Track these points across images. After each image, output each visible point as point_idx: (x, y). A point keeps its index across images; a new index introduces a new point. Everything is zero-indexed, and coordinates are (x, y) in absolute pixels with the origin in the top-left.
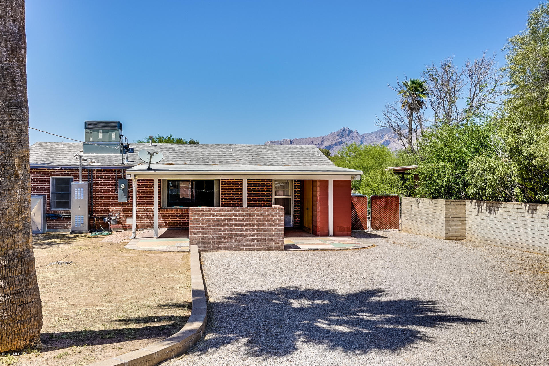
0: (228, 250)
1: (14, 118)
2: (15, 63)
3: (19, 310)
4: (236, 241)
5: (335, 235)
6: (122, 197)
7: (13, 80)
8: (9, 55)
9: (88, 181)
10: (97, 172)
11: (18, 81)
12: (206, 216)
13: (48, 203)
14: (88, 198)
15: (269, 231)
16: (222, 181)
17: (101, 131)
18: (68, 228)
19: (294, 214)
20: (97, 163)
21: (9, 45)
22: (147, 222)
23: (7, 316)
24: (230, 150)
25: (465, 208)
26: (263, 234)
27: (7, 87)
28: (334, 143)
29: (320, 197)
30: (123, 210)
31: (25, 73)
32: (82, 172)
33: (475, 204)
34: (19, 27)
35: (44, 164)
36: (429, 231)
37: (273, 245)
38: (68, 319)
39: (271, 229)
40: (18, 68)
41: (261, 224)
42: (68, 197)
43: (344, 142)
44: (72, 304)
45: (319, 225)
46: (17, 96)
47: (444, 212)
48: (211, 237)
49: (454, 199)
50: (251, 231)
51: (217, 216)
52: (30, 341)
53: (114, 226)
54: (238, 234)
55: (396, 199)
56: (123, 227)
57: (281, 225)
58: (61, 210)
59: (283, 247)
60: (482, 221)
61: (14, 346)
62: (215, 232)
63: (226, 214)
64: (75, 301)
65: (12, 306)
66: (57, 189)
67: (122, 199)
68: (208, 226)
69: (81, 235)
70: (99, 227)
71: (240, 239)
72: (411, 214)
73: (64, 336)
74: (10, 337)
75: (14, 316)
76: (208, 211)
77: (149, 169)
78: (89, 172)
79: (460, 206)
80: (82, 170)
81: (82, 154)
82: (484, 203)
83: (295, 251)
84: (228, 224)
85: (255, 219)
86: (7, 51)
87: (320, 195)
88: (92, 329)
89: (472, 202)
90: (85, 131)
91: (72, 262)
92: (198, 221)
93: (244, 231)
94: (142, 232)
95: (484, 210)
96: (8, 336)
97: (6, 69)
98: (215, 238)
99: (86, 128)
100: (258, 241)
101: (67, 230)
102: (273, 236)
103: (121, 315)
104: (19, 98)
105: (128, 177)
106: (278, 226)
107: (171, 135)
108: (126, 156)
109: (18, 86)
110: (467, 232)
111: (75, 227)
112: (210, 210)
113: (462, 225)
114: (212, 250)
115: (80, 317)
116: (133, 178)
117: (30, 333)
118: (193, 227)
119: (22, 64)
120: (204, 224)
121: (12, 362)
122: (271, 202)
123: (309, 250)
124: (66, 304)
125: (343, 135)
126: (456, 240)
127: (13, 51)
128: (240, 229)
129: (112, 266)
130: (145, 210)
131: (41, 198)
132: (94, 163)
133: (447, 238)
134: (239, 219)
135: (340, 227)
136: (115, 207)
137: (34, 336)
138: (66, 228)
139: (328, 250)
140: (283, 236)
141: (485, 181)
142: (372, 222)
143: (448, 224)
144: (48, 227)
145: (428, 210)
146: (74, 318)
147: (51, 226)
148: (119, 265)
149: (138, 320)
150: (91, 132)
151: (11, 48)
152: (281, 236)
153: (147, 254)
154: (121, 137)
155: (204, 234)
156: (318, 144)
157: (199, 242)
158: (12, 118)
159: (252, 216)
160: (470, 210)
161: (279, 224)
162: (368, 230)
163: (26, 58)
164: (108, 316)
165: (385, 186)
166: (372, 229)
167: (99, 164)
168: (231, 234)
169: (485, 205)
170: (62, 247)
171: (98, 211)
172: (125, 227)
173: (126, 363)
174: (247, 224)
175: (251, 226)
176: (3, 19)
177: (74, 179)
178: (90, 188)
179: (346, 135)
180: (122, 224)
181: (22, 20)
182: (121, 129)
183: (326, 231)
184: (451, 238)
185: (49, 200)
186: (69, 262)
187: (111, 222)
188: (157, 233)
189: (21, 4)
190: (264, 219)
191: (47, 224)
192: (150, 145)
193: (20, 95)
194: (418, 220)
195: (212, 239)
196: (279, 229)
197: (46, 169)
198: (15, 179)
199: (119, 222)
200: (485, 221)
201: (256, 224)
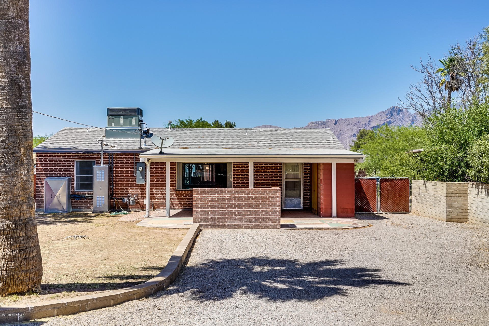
0: (228, 228)
1: (20, 117)
2: (21, 75)
3: (23, 262)
4: (235, 219)
5: (338, 216)
6: (140, 179)
7: (19, 88)
8: (16, 69)
9: (109, 164)
10: (117, 156)
11: (23, 89)
12: (208, 196)
13: (73, 184)
14: (109, 180)
15: (266, 211)
16: (234, 164)
17: (122, 117)
18: (90, 208)
19: (304, 196)
20: (117, 147)
21: (17, 62)
22: (163, 203)
23: (14, 266)
24: (244, 134)
25: (467, 190)
26: (260, 213)
27: (15, 94)
28: (382, 123)
29: (324, 180)
30: (141, 191)
31: (30, 82)
32: (103, 156)
33: (476, 186)
34: (24, 48)
35: (69, 149)
36: (434, 214)
37: (270, 224)
38: (67, 275)
39: (268, 208)
40: (24, 79)
41: (259, 204)
42: (91, 179)
43: (393, 122)
44: (74, 266)
45: (322, 206)
46: (22, 101)
47: (445, 195)
48: (212, 216)
49: (458, 181)
50: (249, 211)
51: (217, 197)
52: (32, 286)
53: (133, 206)
54: (238, 213)
55: (406, 182)
56: (141, 207)
57: (278, 205)
58: (85, 191)
59: (279, 226)
60: (481, 203)
61: (20, 289)
62: (216, 211)
63: (226, 194)
64: (77, 264)
65: (18, 259)
66: (82, 172)
67: (140, 181)
68: (210, 206)
69: (101, 215)
70: (118, 207)
71: (239, 218)
72: (419, 196)
73: (60, 286)
74: (17, 282)
75: (19, 267)
76: (210, 192)
77: (161, 153)
78: (110, 156)
79: (462, 189)
80: (103, 154)
81: (104, 138)
82: (483, 186)
83: (291, 229)
84: (228, 204)
85: (253, 199)
86: (15, 66)
87: (324, 178)
88: (84, 282)
89: (473, 184)
90: (107, 117)
91: (86, 236)
92: (201, 201)
93: (243, 211)
94: (158, 212)
95: (483, 193)
96: (15, 281)
97: (14, 81)
98: (216, 217)
99: (108, 115)
100: (256, 220)
101: (89, 210)
102: (270, 215)
103: (109, 274)
104: (25, 102)
105: (142, 160)
106: (275, 206)
107: (201, 118)
108: (144, 141)
109: (24, 92)
110: (470, 214)
111: (96, 207)
112: (212, 190)
113: (464, 208)
114: (214, 227)
115: (77, 274)
116: (146, 162)
117: (32, 280)
118: (196, 206)
119: (27, 76)
120: (206, 204)
121: (17, 300)
122: (282, 184)
123: (304, 229)
124: (69, 266)
125: (392, 115)
126: (457, 222)
127: (19, 66)
128: (240, 208)
129: (118, 239)
130: (161, 191)
131: (66, 180)
132: (115, 147)
133: (449, 220)
134: (239, 199)
135: (343, 208)
136: (134, 188)
137: (35, 283)
138: (89, 208)
139: (322, 229)
140: (279, 216)
141: (482, 164)
142: (381, 205)
143: (449, 206)
144: (73, 207)
145: (433, 193)
146: (73, 275)
147: (75, 206)
148: (125, 238)
149: (122, 278)
150: (113, 117)
151: (18, 64)
152: (277, 215)
153: (154, 231)
154: (141, 122)
155: (206, 213)
156: (365, 124)
157: (202, 220)
158: (19, 118)
159: (250, 197)
160: (472, 192)
161: (275, 204)
162: (377, 212)
163: (30, 71)
164: (100, 274)
165: (405, 169)
166: (381, 212)
167: (119, 148)
168: (231, 213)
169: (484, 187)
170: (81, 224)
171: (118, 192)
172: (143, 208)
173: (95, 299)
174: (246, 204)
175: (249, 206)
176: (12, 42)
177: (96, 162)
178: (110, 171)
179: (395, 114)
180: (140, 205)
181: (27, 42)
182: (142, 115)
183: (329, 212)
184: (453, 220)
185: (74, 182)
186: (83, 236)
187: (129, 203)
188: (169, 213)
189: (26, 29)
190: (262, 199)
191: (72, 204)
192: (169, 130)
193: (25, 99)
194: (425, 203)
195: (213, 218)
196: (275, 208)
197: (70, 154)
198: (21, 164)
199: (138, 203)
200: (484, 204)
201: (254, 204)
